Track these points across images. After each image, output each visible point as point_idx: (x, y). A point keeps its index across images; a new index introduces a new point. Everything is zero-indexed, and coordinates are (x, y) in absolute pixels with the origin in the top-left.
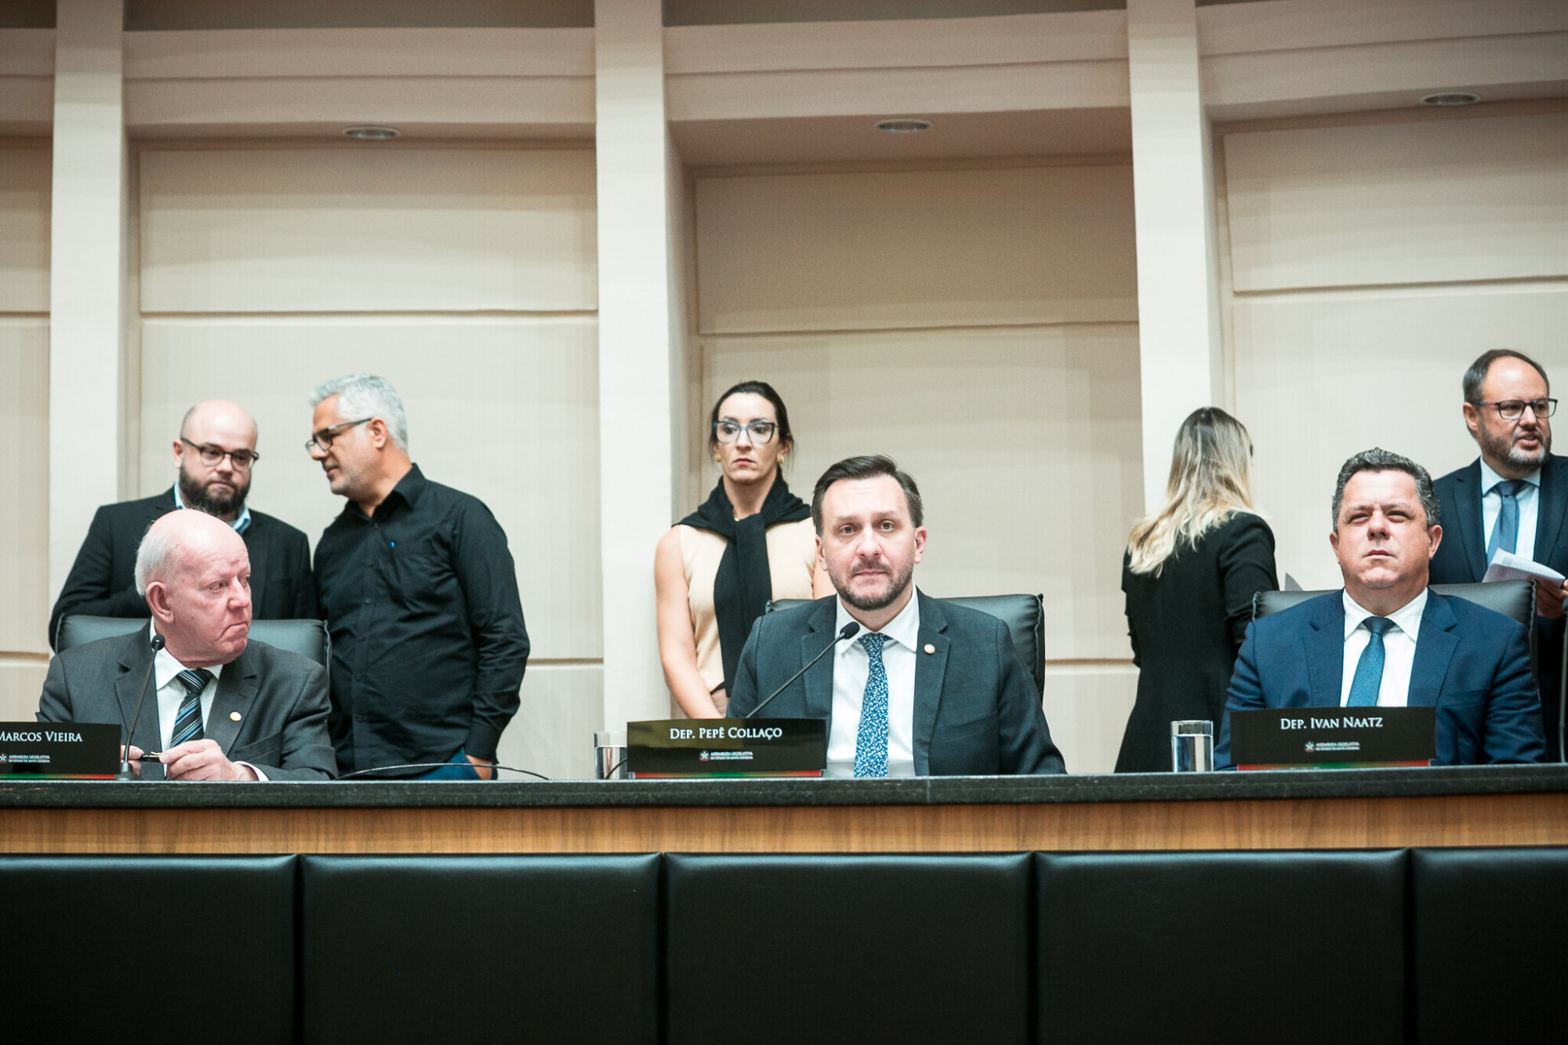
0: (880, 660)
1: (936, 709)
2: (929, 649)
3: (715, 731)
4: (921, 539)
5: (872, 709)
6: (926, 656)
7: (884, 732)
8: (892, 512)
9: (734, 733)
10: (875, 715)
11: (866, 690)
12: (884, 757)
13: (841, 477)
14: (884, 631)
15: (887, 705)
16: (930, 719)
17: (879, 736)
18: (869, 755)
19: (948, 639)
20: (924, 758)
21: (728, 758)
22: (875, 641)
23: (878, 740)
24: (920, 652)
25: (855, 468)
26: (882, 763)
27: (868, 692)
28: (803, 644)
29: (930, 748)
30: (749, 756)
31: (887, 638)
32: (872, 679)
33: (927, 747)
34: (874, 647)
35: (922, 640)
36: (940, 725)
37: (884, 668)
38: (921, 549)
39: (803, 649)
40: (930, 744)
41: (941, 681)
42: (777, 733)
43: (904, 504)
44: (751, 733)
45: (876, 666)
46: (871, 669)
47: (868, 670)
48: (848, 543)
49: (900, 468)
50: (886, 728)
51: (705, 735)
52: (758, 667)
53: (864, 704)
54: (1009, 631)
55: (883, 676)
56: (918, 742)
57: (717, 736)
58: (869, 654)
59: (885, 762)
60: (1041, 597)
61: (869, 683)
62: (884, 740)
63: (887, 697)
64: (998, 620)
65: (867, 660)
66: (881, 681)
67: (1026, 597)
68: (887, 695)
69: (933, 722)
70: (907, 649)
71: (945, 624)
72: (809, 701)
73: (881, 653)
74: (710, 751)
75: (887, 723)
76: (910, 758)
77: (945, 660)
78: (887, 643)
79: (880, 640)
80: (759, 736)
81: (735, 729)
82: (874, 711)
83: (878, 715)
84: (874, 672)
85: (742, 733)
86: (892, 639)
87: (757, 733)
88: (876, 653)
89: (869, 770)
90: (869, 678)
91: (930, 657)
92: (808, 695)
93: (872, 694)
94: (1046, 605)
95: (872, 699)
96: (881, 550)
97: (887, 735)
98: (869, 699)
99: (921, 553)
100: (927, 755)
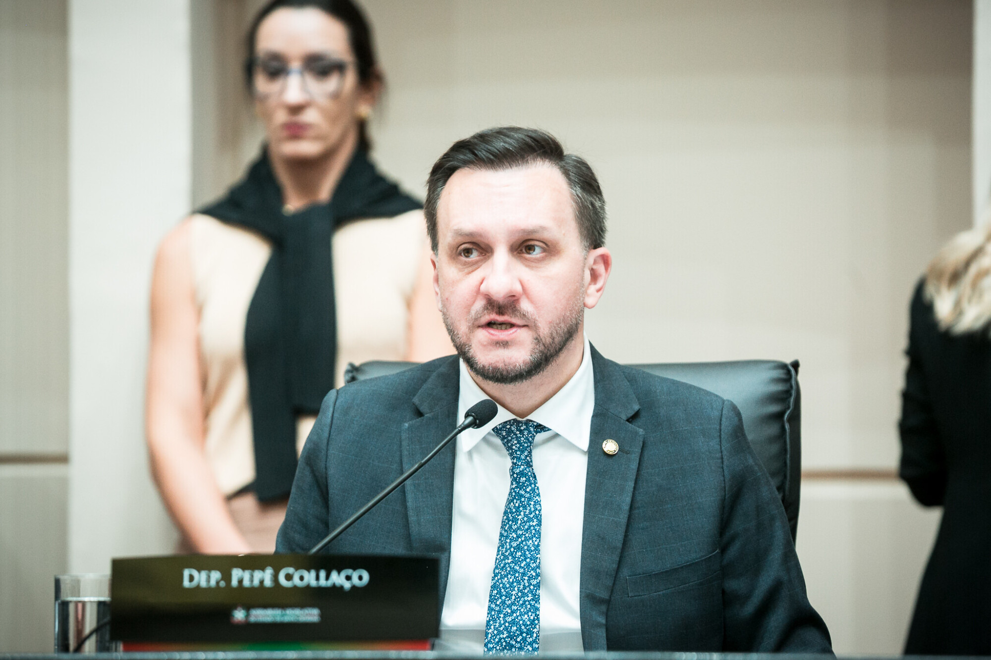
0: (529, 464)
1: (620, 545)
2: (610, 446)
3: (258, 575)
4: (600, 268)
5: (514, 544)
6: (602, 457)
7: (534, 582)
8: (543, 228)
9: (289, 577)
10: (519, 554)
11: (505, 513)
12: (532, 622)
13: (466, 163)
14: (537, 417)
15: (539, 537)
16: (609, 562)
17: (525, 588)
18: (509, 619)
19: (641, 431)
20: (599, 625)
22: (521, 432)
23: (524, 595)
24: (595, 453)
25: (489, 151)
26: (530, 633)
27: (509, 517)
28: (404, 436)
29: (608, 610)
30: (311, 615)
31: (540, 428)
32: (514, 496)
33: (604, 608)
34: (519, 442)
35: (598, 433)
36: (625, 572)
37: (535, 477)
38: (599, 284)
39: (405, 443)
40: (608, 602)
41: (628, 500)
42: (360, 578)
44: (317, 578)
45: (522, 474)
46: (514, 479)
47: (509, 480)
48: (469, 273)
49: (570, 148)
50: (538, 575)
51: (240, 581)
52: (331, 471)
53: (501, 535)
54: (740, 419)
55: (533, 490)
56: (588, 599)
57: (262, 582)
58: (511, 455)
59: (535, 630)
60: (796, 365)
61: (510, 501)
62: (534, 595)
63: (540, 524)
64: (723, 401)
65: (508, 462)
66: (530, 499)
67: (773, 364)
68: (540, 521)
69: (615, 566)
70: (571, 446)
71: (636, 407)
72: (414, 529)
73: (530, 452)
74: (248, 608)
75: (538, 567)
76: (575, 624)
77: (634, 466)
78: (540, 437)
79: (530, 432)
80: (329, 583)
81: (291, 570)
82: (518, 548)
83: (524, 555)
84: (518, 483)
85: (302, 578)
86: (549, 430)
87: (327, 578)
88: (522, 452)
90: (510, 494)
91: (610, 460)
92: (412, 518)
93: (515, 520)
94: (803, 378)
95: (514, 527)
97: (538, 586)
98: (510, 527)
99: (598, 291)
100: (603, 620)
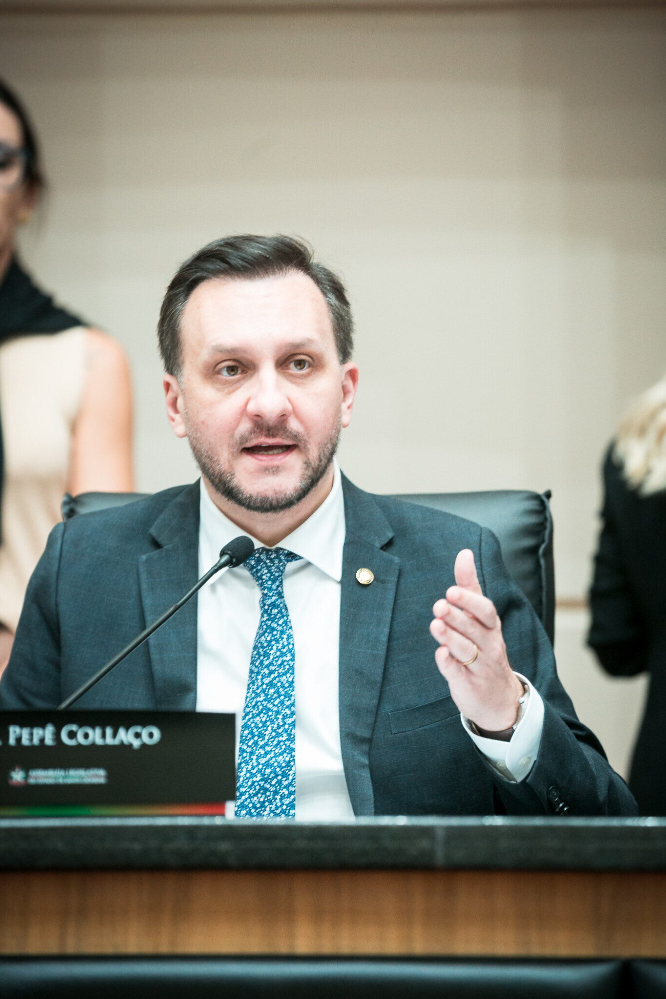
0: (280, 595)
1: (379, 679)
2: (364, 576)
3: (38, 733)
4: (350, 383)
5: (267, 681)
6: (357, 589)
7: (289, 721)
8: (310, 341)
9: (72, 735)
10: (272, 691)
11: (255, 648)
12: (288, 764)
14: (287, 544)
15: (293, 673)
16: (368, 699)
17: (279, 727)
18: (263, 761)
19: (397, 560)
20: (363, 766)
21: (61, 781)
22: (272, 561)
23: (279, 735)
24: (348, 582)
26: (285, 775)
27: (259, 652)
28: (142, 569)
29: (370, 749)
30: (97, 776)
31: (292, 556)
32: (265, 629)
33: (365, 747)
34: (269, 572)
35: (351, 563)
36: (387, 708)
37: (286, 609)
38: (349, 401)
39: (143, 576)
40: (369, 741)
41: (386, 630)
42: (151, 735)
43: (327, 323)
44: (104, 736)
45: (273, 605)
46: (266, 611)
47: (258, 612)
48: (230, 393)
50: (293, 714)
51: (19, 740)
53: (251, 672)
54: (499, 547)
55: (286, 623)
56: (349, 738)
57: (42, 740)
58: (261, 585)
59: (291, 772)
60: (548, 495)
61: (260, 636)
62: (289, 735)
63: (293, 660)
64: (481, 529)
66: (282, 632)
67: (527, 495)
68: (293, 655)
69: (375, 702)
70: (325, 576)
71: (390, 535)
73: (281, 582)
74: (27, 768)
75: (293, 705)
76: (337, 766)
77: (391, 595)
78: (291, 566)
79: (280, 561)
80: (116, 742)
81: (74, 728)
82: (271, 685)
83: (277, 692)
84: (270, 615)
85: (86, 736)
86: (301, 558)
87: (115, 735)
88: (274, 582)
89: (262, 788)
90: (261, 627)
91: (365, 591)
93: (266, 655)
95: (266, 663)
96: (290, 407)
97: (293, 725)
98: (262, 663)
99: (349, 407)
100: (367, 762)
